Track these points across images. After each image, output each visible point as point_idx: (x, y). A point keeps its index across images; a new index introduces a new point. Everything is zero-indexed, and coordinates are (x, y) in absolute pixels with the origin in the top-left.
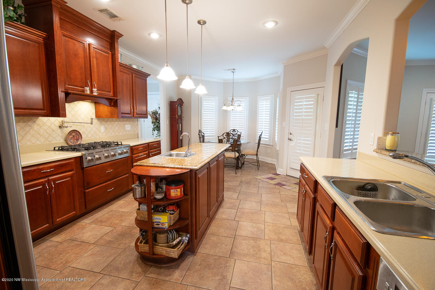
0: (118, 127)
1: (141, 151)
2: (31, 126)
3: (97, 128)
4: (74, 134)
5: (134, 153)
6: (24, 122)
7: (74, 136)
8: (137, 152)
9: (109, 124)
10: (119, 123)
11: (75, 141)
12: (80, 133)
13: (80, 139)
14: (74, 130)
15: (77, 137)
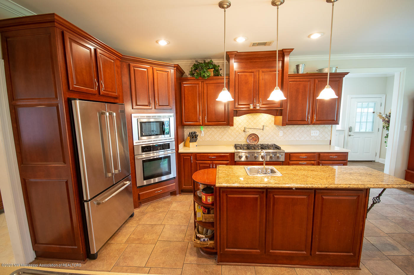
0: (300, 132)
1: (304, 159)
2: (227, 130)
3: (275, 133)
4: (253, 136)
5: (291, 160)
6: (224, 128)
7: (253, 138)
8: (296, 159)
9: (289, 130)
10: (302, 128)
11: (254, 141)
12: (258, 136)
13: (257, 140)
14: (253, 134)
15: (255, 139)
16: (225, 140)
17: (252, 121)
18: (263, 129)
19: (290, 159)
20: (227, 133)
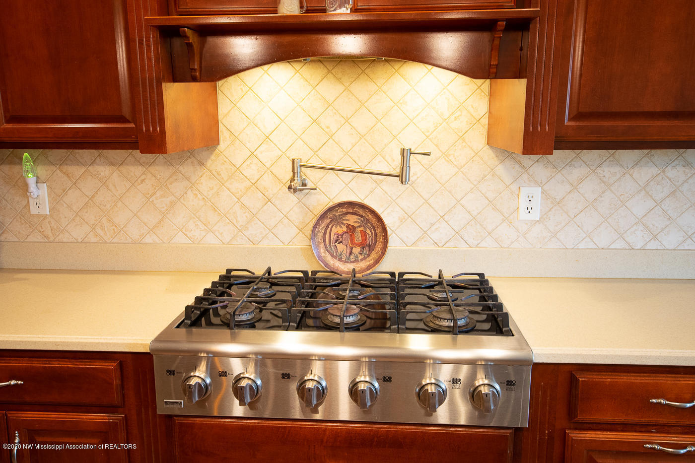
2: (188, 179)
3: (490, 201)
4: (352, 220)
5: (580, 417)
7: (351, 229)
8: (622, 418)
9: (581, 180)
10: (671, 172)
11: (357, 250)
12: (379, 219)
13: (379, 246)
14: (351, 204)
15: (364, 234)
16: (180, 239)
17: (347, 120)
18: (402, 176)
19: (571, 412)
20: (190, 194)
